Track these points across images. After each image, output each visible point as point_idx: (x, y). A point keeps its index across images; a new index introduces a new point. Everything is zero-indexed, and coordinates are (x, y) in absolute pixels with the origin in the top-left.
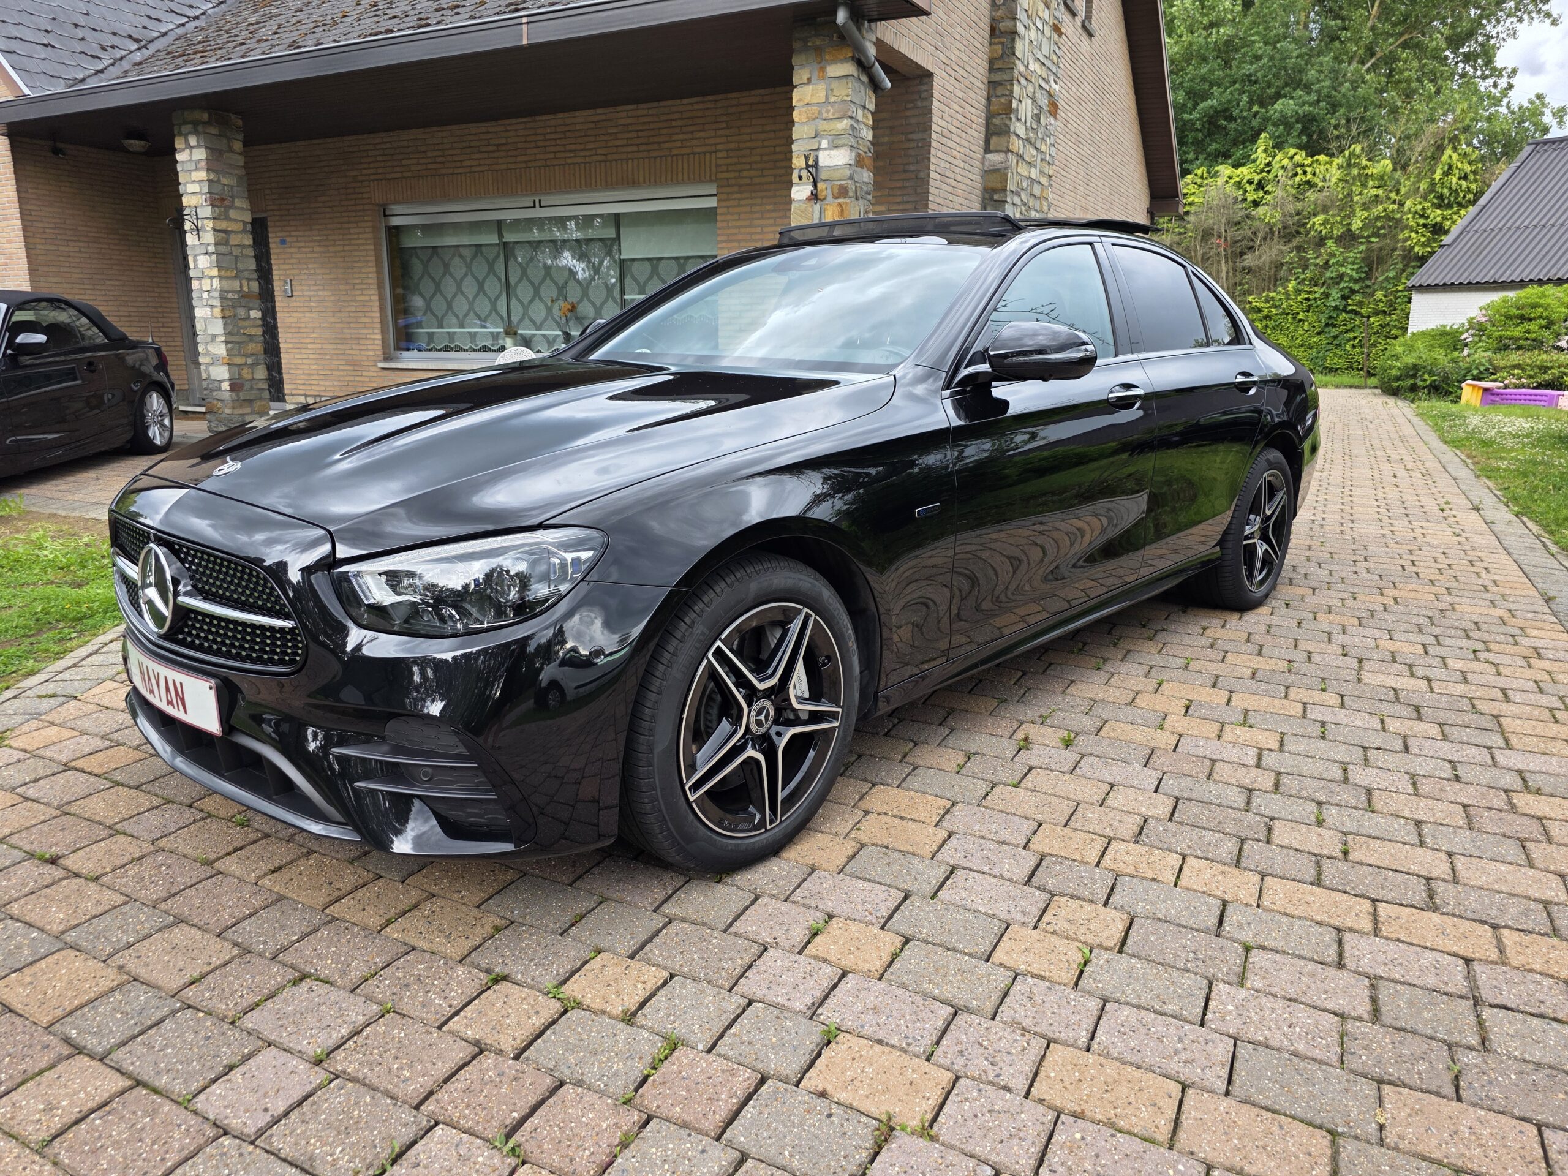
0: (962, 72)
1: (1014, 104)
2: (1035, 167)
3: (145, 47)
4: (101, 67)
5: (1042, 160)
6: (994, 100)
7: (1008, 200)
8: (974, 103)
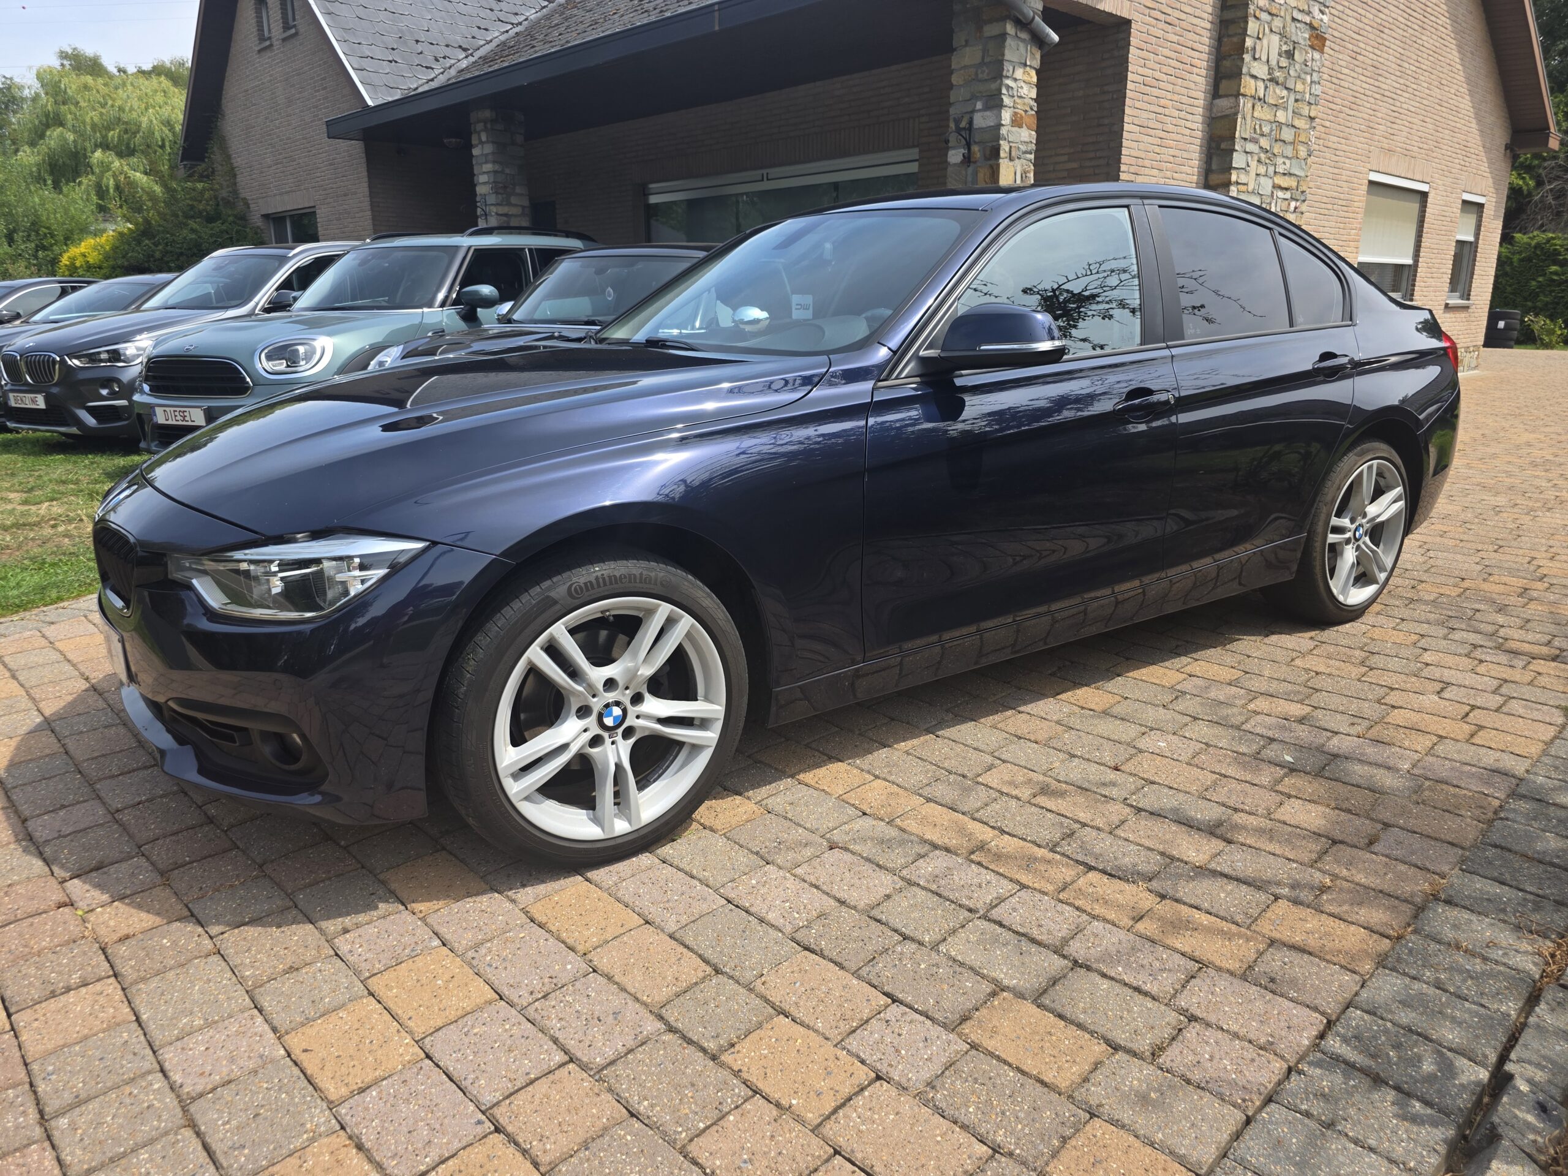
0: (1177, 14)
1: (1249, 43)
2: (1286, 109)
3: (472, 55)
4: (433, 75)
5: (1296, 101)
6: (1225, 40)
7: (1237, 147)
8: (1197, 46)
